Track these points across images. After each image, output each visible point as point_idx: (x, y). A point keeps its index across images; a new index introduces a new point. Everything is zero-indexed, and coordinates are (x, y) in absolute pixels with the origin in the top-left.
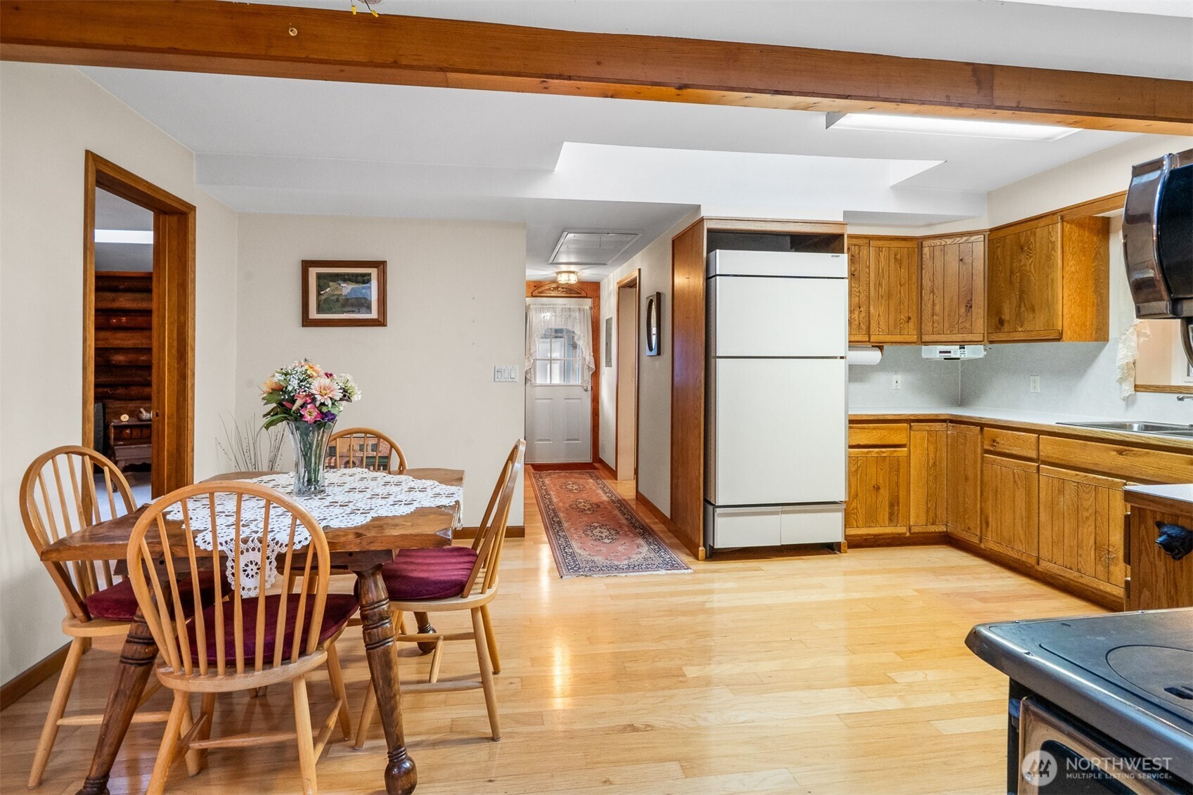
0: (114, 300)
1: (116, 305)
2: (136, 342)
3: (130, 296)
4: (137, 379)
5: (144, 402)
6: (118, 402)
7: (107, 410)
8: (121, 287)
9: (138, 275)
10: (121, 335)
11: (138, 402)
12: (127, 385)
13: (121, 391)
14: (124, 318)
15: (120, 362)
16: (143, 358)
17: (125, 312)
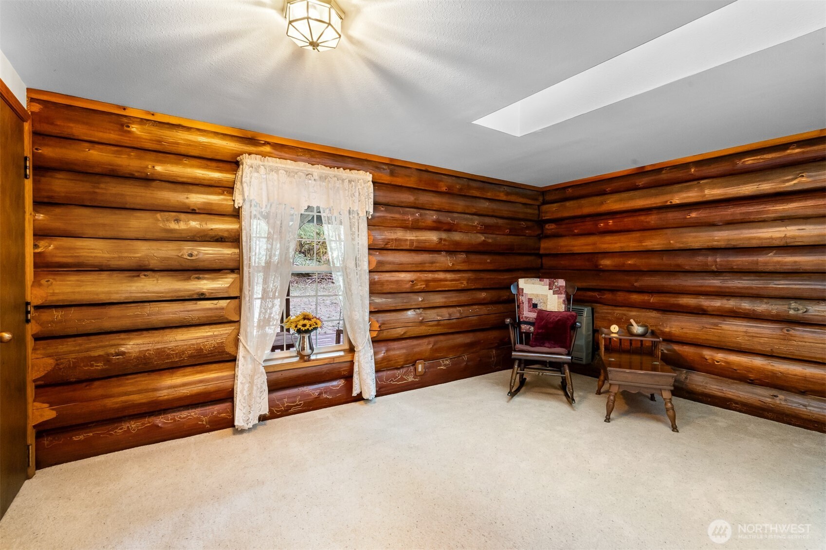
0: (602, 203)
1: (604, 208)
2: (622, 245)
3: (616, 197)
4: (622, 284)
5: (630, 309)
6: (606, 307)
7: (596, 315)
8: (608, 190)
9: (625, 173)
10: (608, 238)
11: (624, 309)
12: (613, 290)
13: (608, 296)
14: (611, 221)
15: (606, 266)
16: (629, 262)
17: (613, 214)
